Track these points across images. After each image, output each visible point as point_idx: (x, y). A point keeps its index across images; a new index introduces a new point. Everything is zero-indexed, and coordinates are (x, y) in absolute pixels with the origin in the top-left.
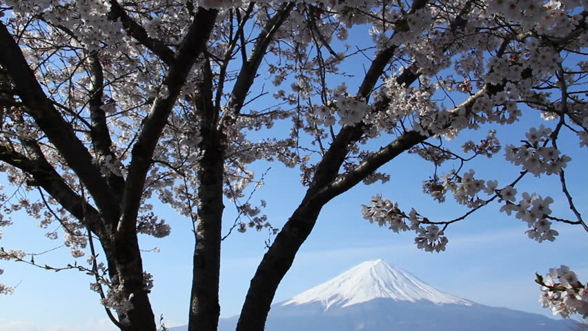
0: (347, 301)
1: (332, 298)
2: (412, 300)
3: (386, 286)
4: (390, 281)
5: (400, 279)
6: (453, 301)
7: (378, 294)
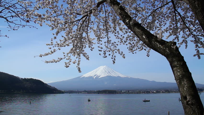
0: (99, 76)
1: (95, 76)
2: (116, 76)
3: (109, 73)
4: (109, 71)
5: (111, 71)
6: (126, 77)
7: (107, 75)
